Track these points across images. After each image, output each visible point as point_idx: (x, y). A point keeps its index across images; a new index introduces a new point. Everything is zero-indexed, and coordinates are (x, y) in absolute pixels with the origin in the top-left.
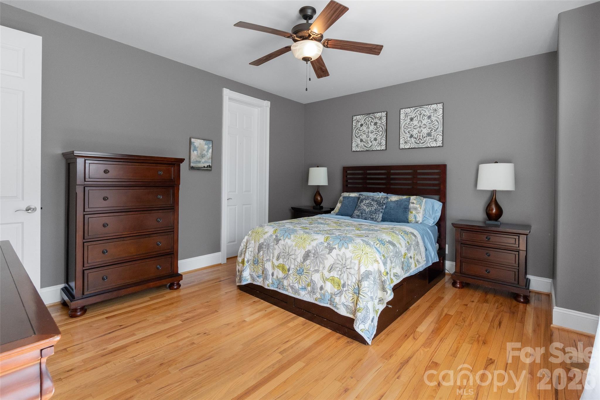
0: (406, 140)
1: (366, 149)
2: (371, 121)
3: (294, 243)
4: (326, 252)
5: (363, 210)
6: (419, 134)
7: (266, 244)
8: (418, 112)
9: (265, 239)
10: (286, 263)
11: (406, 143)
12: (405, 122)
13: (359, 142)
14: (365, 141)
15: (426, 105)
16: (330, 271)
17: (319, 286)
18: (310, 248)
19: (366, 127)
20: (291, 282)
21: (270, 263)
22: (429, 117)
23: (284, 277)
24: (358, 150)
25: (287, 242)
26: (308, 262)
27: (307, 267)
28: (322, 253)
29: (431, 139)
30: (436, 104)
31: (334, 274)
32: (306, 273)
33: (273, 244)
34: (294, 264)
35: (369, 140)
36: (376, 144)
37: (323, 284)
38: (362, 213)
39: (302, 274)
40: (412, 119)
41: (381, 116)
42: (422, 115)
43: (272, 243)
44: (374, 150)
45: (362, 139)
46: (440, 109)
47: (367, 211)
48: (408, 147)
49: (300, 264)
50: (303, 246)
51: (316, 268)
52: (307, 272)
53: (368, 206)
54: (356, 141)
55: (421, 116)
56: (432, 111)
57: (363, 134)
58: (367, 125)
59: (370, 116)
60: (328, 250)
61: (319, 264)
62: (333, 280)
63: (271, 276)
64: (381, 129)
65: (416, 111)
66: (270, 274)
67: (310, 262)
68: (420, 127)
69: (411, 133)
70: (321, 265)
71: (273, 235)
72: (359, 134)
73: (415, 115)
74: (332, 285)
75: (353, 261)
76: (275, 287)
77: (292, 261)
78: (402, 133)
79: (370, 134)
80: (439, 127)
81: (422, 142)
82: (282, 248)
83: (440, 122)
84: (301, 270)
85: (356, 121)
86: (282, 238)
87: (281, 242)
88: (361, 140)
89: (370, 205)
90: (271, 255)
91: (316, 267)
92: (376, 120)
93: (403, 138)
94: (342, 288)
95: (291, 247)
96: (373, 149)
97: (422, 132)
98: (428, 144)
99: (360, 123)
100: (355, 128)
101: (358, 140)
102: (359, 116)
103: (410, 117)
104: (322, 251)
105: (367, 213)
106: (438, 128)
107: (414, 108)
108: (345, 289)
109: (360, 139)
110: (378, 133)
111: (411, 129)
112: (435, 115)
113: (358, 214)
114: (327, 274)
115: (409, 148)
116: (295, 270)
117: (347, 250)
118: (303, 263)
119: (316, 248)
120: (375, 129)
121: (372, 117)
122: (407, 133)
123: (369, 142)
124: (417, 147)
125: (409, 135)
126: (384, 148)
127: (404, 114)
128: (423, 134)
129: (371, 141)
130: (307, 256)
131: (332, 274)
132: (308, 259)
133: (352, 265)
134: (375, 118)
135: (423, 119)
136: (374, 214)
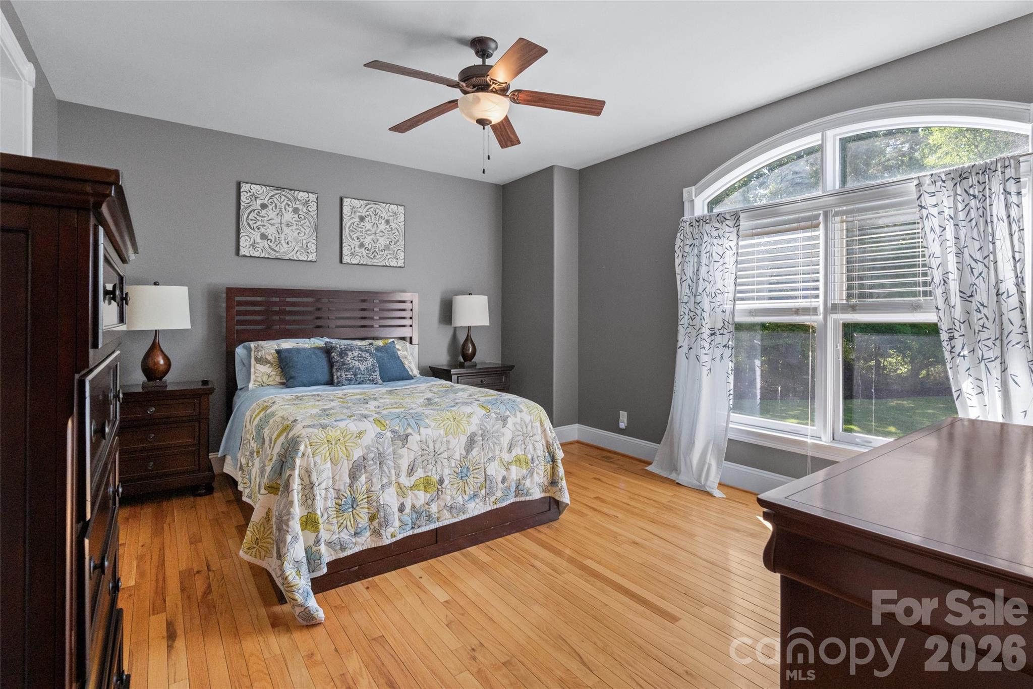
0: (353, 251)
1: (273, 255)
2: (287, 204)
3: (442, 432)
4: (498, 426)
5: (356, 368)
6: (374, 245)
7: (373, 456)
8: (372, 209)
9: (368, 448)
10: (433, 472)
11: (353, 255)
12: (352, 221)
13: (258, 240)
14: (273, 240)
15: (384, 203)
16: (510, 450)
17: (500, 479)
18: (474, 428)
19: (276, 213)
20: (449, 498)
21: (391, 489)
22: (387, 222)
23: (431, 499)
24: (256, 254)
25: (427, 435)
26: (474, 452)
27: (475, 460)
28: (494, 429)
29: (390, 254)
30: (397, 205)
31: (518, 451)
32: (474, 471)
33: (391, 449)
34: (449, 466)
35: (283, 239)
36: (296, 249)
37: (505, 473)
38: (355, 375)
39: (468, 475)
40: (362, 219)
41: (307, 200)
42: (378, 215)
43: (389, 448)
44: (292, 260)
45: (267, 234)
46: (401, 214)
47: (362, 369)
48: (356, 262)
49: (461, 462)
50: (461, 429)
51: (491, 455)
52: (476, 469)
53: (361, 361)
54: (251, 235)
55: (377, 217)
56: (391, 214)
57: (269, 225)
58: (278, 210)
59: (284, 193)
60: (500, 422)
61: (492, 448)
62: (518, 461)
63: (397, 514)
64: (308, 224)
65: (369, 206)
66: (396, 510)
67: (477, 451)
68: (375, 234)
69: (362, 240)
70: (497, 448)
71: (385, 432)
72: (259, 223)
73: (368, 213)
74: (517, 468)
75: (534, 424)
76: (408, 529)
77: (444, 463)
78: (346, 237)
79: (284, 228)
80: (400, 240)
81: (378, 257)
82: (418, 449)
83: (401, 233)
84: (465, 471)
85: (249, 194)
86: (409, 431)
87: (414, 439)
88: (264, 237)
89: (362, 359)
90: (393, 472)
91: (490, 453)
92: (298, 205)
93: (349, 247)
94: (531, 465)
95: (439, 439)
96: (292, 258)
97: (378, 243)
98: (386, 261)
99: (259, 202)
100: (246, 208)
101: (256, 235)
102: (257, 187)
103: (360, 214)
104: (493, 426)
105: (363, 373)
106: (398, 241)
107: (365, 202)
108: (535, 464)
109: (260, 233)
110: (302, 229)
111: (361, 234)
112: (395, 221)
113: (348, 376)
114: (507, 457)
115: (358, 264)
116: (452, 476)
117: (523, 414)
118: (465, 457)
119: (484, 426)
120: (295, 221)
121: (288, 195)
122: (356, 239)
123: (283, 242)
124: (370, 264)
125: (358, 244)
126: (313, 259)
127: (349, 207)
128: (380, 246)
129: (286, 241)
130: (471, 442)
131: (514, 453)
132: (474, 448)
133: (535, 430)
134: (295, 200)
135: (380, 222)
136: (374, 372)
